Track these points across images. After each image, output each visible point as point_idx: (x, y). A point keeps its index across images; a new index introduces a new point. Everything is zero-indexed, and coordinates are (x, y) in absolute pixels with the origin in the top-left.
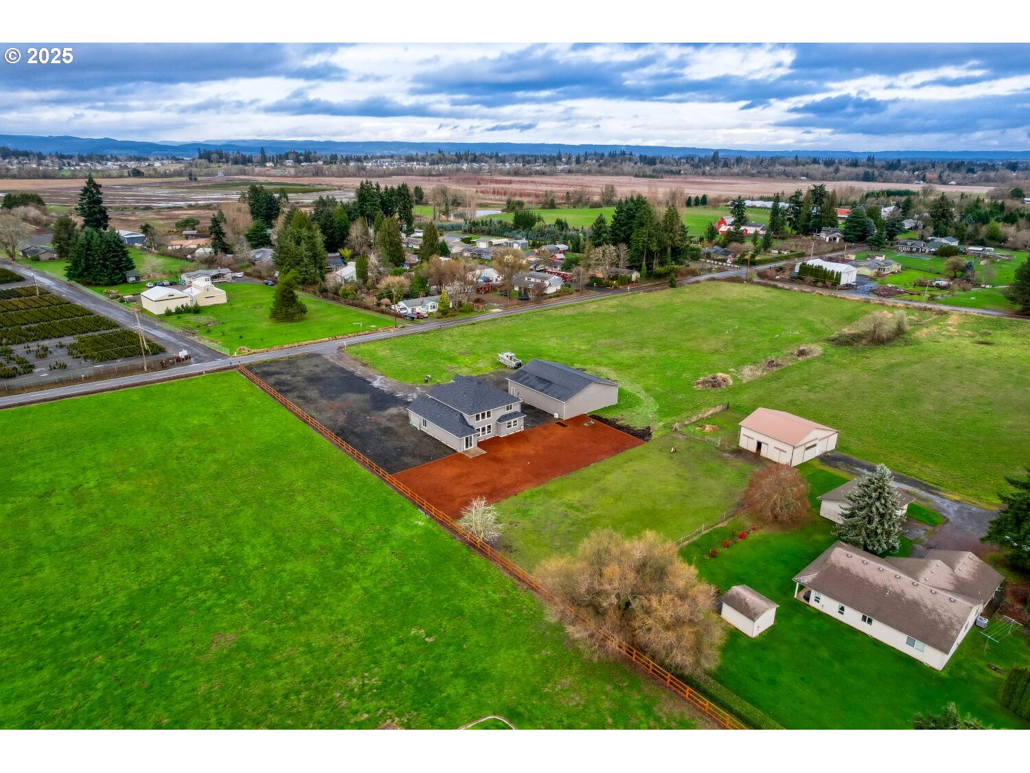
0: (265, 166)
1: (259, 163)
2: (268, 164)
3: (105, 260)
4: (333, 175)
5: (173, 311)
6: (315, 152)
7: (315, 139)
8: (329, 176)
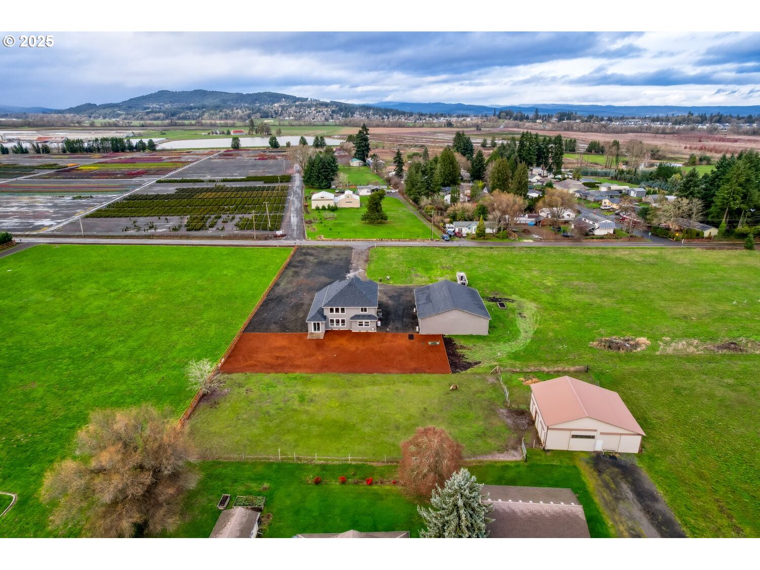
0: (536, 122)
1: (532, 119)
2: (538, 121)
3: (319, 173)
4: (579, 131)
5: (321, 208)
6: (576, 113)
7: (599, 104)
8: (576, 131)
